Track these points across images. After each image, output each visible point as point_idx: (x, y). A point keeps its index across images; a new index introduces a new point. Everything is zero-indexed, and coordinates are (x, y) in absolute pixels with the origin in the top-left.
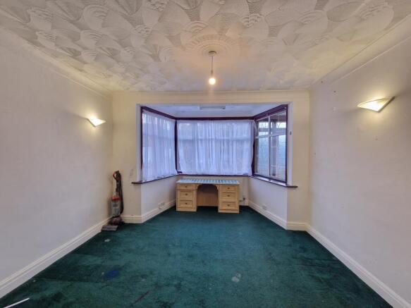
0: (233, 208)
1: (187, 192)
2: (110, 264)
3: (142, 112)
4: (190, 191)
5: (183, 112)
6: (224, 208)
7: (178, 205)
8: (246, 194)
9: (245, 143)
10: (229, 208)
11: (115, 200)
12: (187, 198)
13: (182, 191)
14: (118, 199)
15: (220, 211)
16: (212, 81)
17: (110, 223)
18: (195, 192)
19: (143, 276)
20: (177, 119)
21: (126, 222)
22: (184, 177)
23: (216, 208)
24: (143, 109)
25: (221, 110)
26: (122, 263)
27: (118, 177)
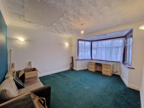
0: (108, 73)
1: (92, 65)
2: (65, 75)
3: (78, 41)
4: (93, 65)
5: (94, 38)
6: (104, 73)
7: (89, 69)
8: (118, 70)
9: (120, 48)
10: (107, 73)
11: (71, 63)
12: (92, 67)
13: (90, 64)
14: (72, 63)
15: (103, 73)
16: (82, 32)
17: (71, 69)
18: (94, 65)
19: (68, 79)
20: (92, 41)
21: (74, 69)
22: (93, 60)
23: (101, 72)
24: (79, 40)
25: (105, 36)
26: (67, 76)
27: (72, 58)
